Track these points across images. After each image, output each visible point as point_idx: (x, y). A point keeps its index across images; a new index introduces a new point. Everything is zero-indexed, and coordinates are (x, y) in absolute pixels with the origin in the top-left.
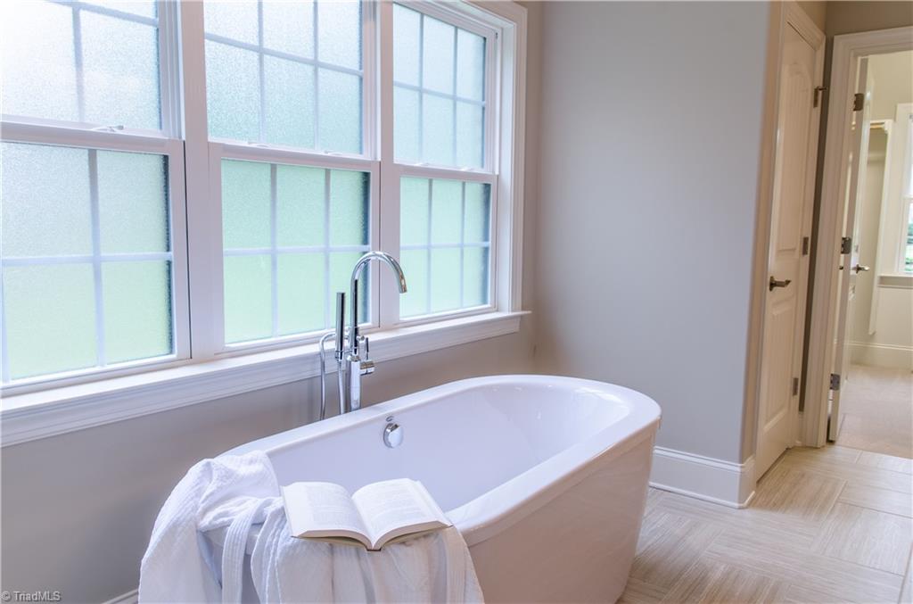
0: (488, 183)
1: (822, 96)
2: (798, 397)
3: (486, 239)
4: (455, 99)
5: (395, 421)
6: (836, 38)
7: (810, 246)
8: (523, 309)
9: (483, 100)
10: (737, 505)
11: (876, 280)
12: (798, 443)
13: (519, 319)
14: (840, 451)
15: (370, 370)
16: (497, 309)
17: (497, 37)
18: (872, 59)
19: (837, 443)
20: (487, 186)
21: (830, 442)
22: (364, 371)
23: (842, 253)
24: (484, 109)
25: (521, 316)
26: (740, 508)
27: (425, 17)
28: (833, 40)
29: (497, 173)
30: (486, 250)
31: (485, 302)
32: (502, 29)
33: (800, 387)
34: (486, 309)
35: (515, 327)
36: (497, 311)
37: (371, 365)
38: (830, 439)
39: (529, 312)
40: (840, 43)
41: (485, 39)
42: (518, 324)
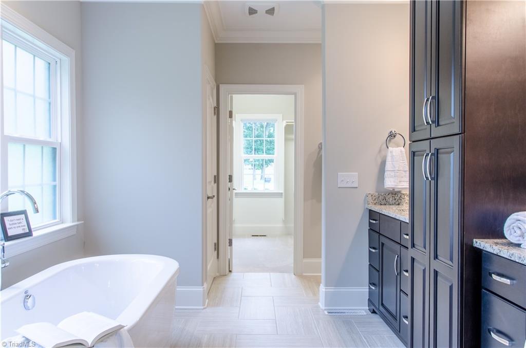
0: (55, 147)
1: (217, 110)
2: (216, 252)
3: (54, 180)
4: (34, 97)
5: (29, 293)
6: (220, 85)
7: (217, 179)
8: (78, 221)
9: (50, 98)
10: (202, 307)
11: (234, 194)
12: (218, 274)
13: (76, 227)
14: (234, 275)
15: (7, 264)
16: (62, 222)
17: (56, 64)
18: (234, 96)
19: (233, 271)
20: (54, 149)
21: (230, 271)
22: (4, 265)
23: (229, 182)
24: (50, 103)
25: (77, 225)
26: (204, 309)
27: (18, 48)
28: (219, 86)
29: (60, 141)
30: (55, 187)
31: (55, 218)
32: (60, 60)
33: (217, 247)
34: (55, 222)
35: (74, 232)
36: (62, 223)
37: (7, 261)
38: (230, 270)
39: (83, 222)
40: (222, 87)
41: (49, 64)
42: (76, 230)
